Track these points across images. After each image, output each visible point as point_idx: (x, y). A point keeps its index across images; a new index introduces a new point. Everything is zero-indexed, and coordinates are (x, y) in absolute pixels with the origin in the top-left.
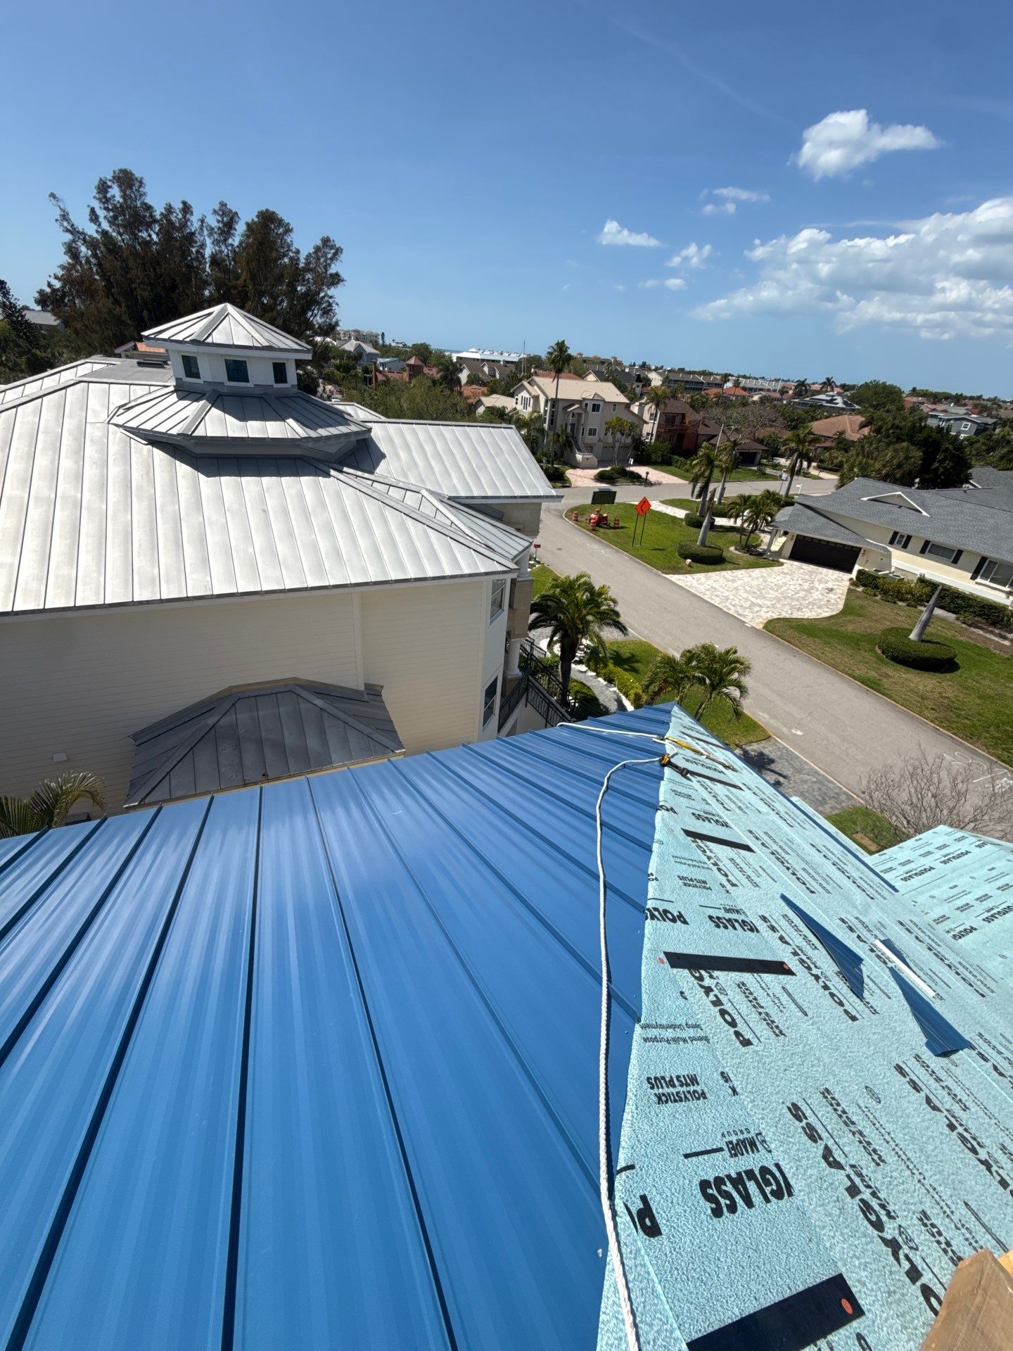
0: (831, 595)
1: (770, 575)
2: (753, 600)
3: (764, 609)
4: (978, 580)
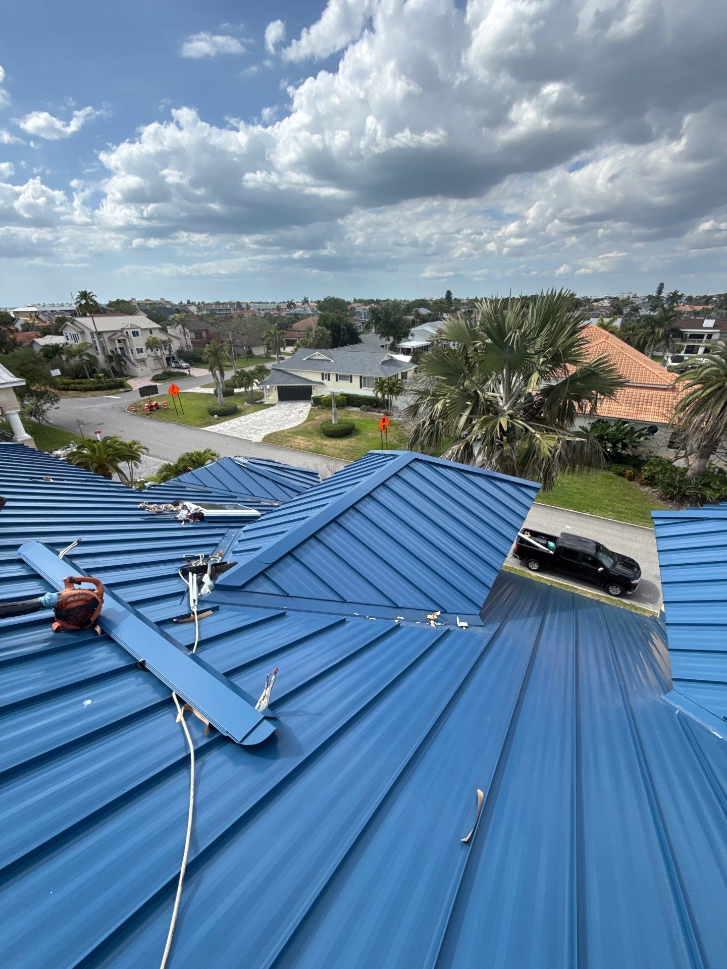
0: (301, 414)
1: (267, 412)
2: (258, 428)
3: (264, 431)
4: (363, 388)
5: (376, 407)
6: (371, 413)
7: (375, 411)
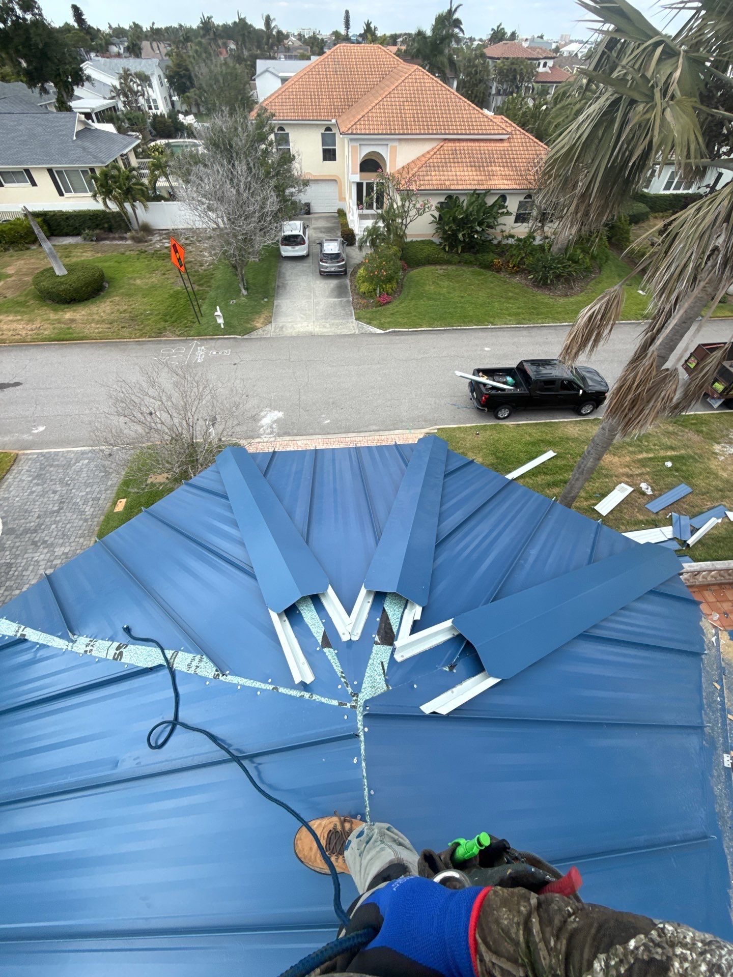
4: (66, 195)
5: (110, 230)
6: (108, 242)
7: (114, 239)
